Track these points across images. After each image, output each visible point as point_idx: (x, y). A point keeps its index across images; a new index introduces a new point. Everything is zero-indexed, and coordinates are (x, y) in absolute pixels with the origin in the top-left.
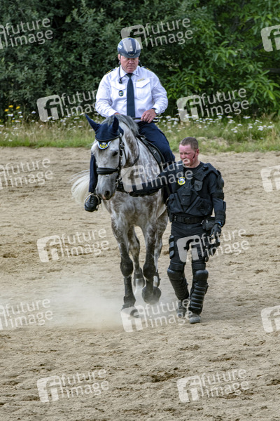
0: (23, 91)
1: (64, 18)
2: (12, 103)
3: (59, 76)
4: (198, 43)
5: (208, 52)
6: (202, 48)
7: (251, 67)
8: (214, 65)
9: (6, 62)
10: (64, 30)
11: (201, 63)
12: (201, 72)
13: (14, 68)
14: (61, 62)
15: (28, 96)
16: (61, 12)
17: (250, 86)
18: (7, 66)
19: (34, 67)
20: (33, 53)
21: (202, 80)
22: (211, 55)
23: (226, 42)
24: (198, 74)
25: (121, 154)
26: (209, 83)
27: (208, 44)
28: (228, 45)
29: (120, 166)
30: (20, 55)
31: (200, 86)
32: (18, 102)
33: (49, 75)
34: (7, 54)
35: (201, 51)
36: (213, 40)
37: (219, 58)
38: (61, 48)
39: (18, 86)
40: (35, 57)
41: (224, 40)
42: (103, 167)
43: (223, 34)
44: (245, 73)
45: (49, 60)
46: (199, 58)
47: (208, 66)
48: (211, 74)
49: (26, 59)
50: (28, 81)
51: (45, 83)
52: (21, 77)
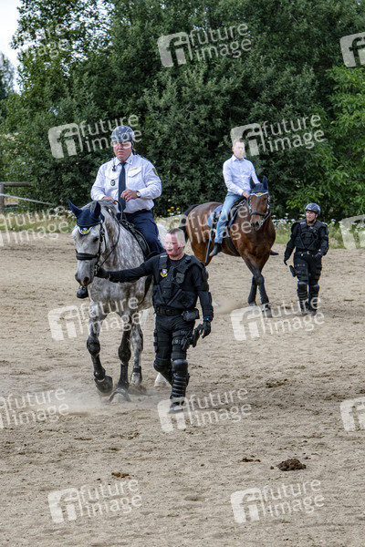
0: (182, 197)
1: (217, 143)
2: (174, 205)
3: (211, 185)
4: (319, 166)
5: (327, 174)
6: (322, 170)
7: (360, 187)
8: (331, 183)
9: (171, 174)
10: (216, 152)
11: (321, 181)
12: (320, 188)
13: (176, 179)
14: (213, 175)
15: (186, 200)
16: (215, 138)
17: (358, 201)
18: (172, 177)
19: (192, 179)
20: (192, 168)
21: (321, 194)
22: (329, 176)
23: (341, 166)
24: (318, 190)
25: (101, 241)
26: (326, 197)
27: (327, 167)
28: (343, 169)
29: (99, 252)
30: (182, 169)
31: (319, 199)
32: (178, 205)
33: (203, 185)
34: (172, 168)
35: (322, 172)
36: (332, 165)
37: (335, 178)
38: (213, 165)
39: (179, 193)
40: (192, 171)
41: (339, 164)
42: (83, 252)
43: (339, 160)
44: (355, 191)
45: (203, 174)
46: (319, 178)
47: (326, 184)
48: (328, 190)
49: (186, 172)
50: (187, 189)
51: (200, 191)
52: (181, 185)
